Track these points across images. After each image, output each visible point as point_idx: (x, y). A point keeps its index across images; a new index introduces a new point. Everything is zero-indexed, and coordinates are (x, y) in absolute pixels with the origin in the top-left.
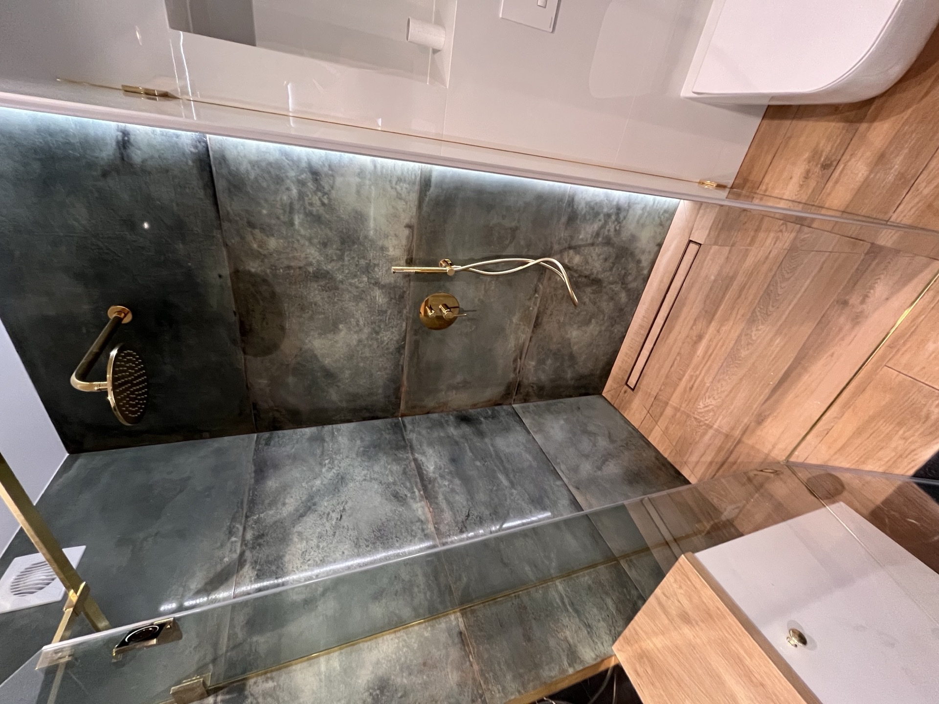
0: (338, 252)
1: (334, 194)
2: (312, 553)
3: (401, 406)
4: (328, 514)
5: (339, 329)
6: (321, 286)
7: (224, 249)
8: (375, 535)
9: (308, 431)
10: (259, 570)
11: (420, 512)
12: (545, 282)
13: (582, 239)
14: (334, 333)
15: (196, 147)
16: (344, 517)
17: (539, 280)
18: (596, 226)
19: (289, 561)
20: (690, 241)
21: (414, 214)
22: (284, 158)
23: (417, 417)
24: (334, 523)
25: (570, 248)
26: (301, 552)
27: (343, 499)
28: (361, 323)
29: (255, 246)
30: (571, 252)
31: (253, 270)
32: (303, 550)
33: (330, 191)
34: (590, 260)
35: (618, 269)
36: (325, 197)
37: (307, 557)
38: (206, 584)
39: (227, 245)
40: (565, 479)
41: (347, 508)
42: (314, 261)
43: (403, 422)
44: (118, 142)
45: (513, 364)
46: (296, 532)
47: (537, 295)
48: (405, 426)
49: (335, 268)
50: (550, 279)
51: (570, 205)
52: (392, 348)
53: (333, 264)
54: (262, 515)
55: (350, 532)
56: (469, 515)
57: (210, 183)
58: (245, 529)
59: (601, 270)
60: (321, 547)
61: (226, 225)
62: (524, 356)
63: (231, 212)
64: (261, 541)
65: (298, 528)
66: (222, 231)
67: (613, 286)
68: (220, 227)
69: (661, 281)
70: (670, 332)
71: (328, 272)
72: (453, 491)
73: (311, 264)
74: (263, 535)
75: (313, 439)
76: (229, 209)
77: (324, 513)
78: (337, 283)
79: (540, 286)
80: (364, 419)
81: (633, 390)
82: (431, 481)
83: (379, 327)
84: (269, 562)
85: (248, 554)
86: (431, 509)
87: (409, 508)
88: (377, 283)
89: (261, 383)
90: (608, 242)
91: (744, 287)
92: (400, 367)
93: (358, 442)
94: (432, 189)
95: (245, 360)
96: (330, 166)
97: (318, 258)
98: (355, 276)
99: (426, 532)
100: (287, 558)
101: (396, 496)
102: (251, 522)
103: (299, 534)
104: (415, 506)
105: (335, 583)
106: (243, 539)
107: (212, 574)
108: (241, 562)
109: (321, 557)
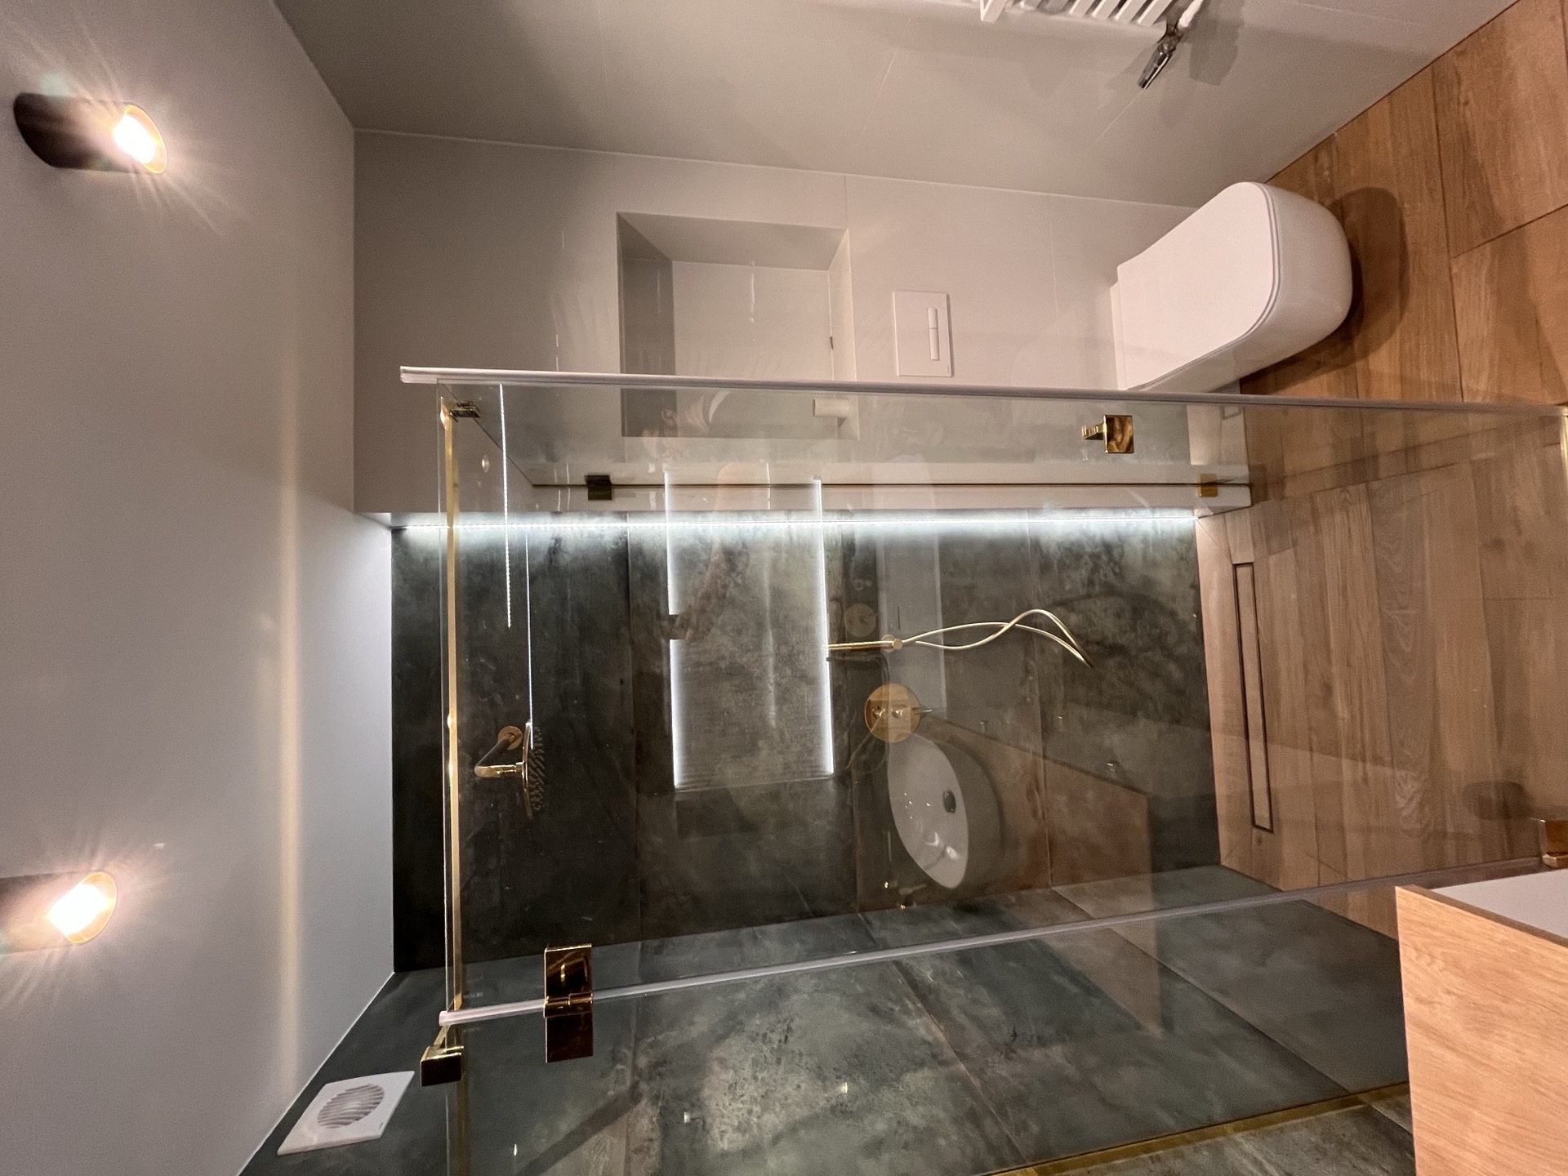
0: (754, 639)
1: (748, 572)
2: (746, 1086)
3: (858, 888)
4: (765, 1035)
5: (758, 748)
6: (734, 686)
7: (629, 647)
8: (849, 1063)
10: (662, 1107)
11: (922, 1032)
12: (1037, 656)
13: (1070, 591)
14: (753, 755)
15: (617, 544)
16: (791, 1039)
17: (1027, 653)
18: (1084, 573)
19: (710, 1097)
20: (1235, 566)
21: (840, 584)
22: (698, 543)
23: (887, 911)
24: (775, 1046)
26: (727, 1085)
27: (785, 1015)
32: (731, 1082)
33: (744, 570)
34: (1094, 619)
35: (1145, 627)
36: (739, 577)
37: (739, 1091)
38: (583, 1124)
39: (633, 643)
40: (1191, 980)
41: (793, 1026)
42: (727, 654)
43: (866, 919)
44: (550, 549)
45: (1029, 800)
46: (717, 1058)
47: (1030, 678)
48: (869, 923)
49: (752, 659)
50: (1042, 651)
51: (1036, 549)
53: (749, 654)
54: (660, 1037)
55: (805, 1059)
56: (1015, 1033)
57: (625, 580)
58: (635, 1054)
59: (1117, 631)
60: (760, 1077)
61: (635, 620)
62: (1042, 785)
63: (642, 605)
64: (662, 1069)
65: (720, 1052)
66: (630, 627)
67: (1149, 654)
68: (629, 623)
69: (1224, 633)
70: (1277, 701)
71: (743, 667)
72: (975, 1001)
73: (723, 658)
74: (665, 1062)
75: (725, 945)
76: (640, 601)
77: (757, 1034)
78: (754, 680)
79: (1032, 663)
81: (1271, 831)
82: (930, 989)
84: (678, 1098)
85: (644, 1087)
86: (942, 1027)
87: (901, 1025)
90: (1110, 591)
91: (1345, 588)
92: (848, 810)
93: (798, 945)
94: (857, 554)
95: (638, 801)
96: (744, 544)
97: (731, 649)
99: (940, 1058)
100: (706, 1092)
101: (874, 1010)
102: (643, 1045)
103: (722, 1061)
104: (911, 1023)
105: (793, 1129)
106: (635, 1067)
107: (591, 1111)
108: (634, 1097)
109: (762, 1091)
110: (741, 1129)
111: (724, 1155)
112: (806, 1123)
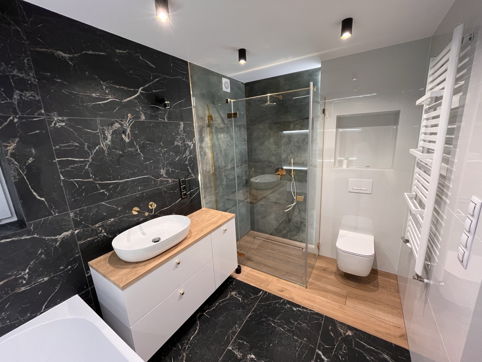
0: (296, 145)
5: (275, 146)
8: (226, 154)
9: (246, 137)
10: (223, 128)
11: (229, 166)
14: (274, 144)
19: (224, 134)
23: (248, 167)
24: (229, 144)
25: (300, 210)
28: (277, 151)
29: (297, 126)
30: (298, 211)
31: (291, 126)
32: (225, 137)
34: (296, 218)
35: (294, 228)
43: (247, 164)
45: (263, 197)
52: (270, 160)
53: (293, 144)
55: (227, 148)
56: (228, 179)
58: (230, 124)
59: (293, 222)
61: (301, 120)
62: (266, 200)
64: (227, 128)
65: (229, 136)
67: (288, 227)
68: (301, 119)
71: (291, 143)
75: (245, 139)
78: (288, 145)
80: (248, 153)
81: (254, 238)
83: (276, 156)
84: (224, 130)
85: (226, 125)
86: (229, 169)
88: (288, 155)
89: (261, 126)
90: (302, 223)
92: (264, 162)
93: (243, 151)
95: (268, 123)
98: (290, 150)
99: (226, 167)
103: (228, 136)
104: (230, 164)
105: (220, 145)
106: (228, 124)
107: (224, 118)
108: (225, 124)
109: (224, 141)
110: (220, 138)
111: (218, 136)
112: (220, 146)
